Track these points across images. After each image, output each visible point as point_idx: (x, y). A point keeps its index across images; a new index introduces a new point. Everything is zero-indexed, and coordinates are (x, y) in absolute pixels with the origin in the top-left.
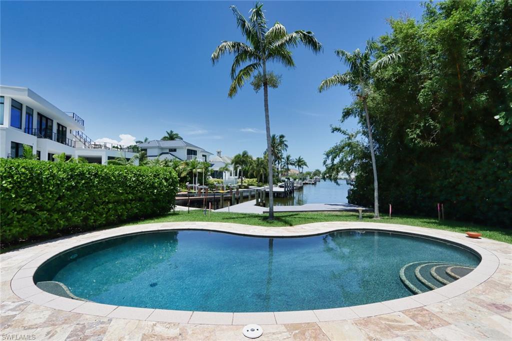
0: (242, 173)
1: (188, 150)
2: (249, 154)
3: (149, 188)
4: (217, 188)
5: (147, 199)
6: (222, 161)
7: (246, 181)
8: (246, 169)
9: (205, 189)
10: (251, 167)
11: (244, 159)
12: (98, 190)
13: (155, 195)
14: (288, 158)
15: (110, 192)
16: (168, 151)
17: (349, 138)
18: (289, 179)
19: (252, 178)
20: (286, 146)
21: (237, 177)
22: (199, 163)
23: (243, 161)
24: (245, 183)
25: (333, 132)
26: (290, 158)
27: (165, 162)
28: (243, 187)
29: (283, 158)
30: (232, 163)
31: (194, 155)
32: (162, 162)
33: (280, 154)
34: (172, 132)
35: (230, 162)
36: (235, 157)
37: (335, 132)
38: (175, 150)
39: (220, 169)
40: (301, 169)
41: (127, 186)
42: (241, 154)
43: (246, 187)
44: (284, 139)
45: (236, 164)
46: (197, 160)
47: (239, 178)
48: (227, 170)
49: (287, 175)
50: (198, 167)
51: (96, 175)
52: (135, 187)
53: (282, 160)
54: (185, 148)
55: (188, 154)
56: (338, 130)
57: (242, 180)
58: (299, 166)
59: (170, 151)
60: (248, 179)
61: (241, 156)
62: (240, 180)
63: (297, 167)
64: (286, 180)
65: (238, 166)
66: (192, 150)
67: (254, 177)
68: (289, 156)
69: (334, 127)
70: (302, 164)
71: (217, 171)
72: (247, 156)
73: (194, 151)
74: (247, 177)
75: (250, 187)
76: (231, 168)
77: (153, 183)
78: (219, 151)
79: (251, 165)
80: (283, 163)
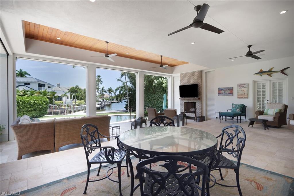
0: (75, 98)
1: (39, 84)
2: (80, 87)
3: (38, 105)
4: (61, 106)
5: (38, 110)
6: (61, 90)
7: (78, 102)
8: (77, 95)
9: (55, 107)
10: (81, 94)
11: (76, 90)
12: (22, 106)
13: (40, 108)
14: (103, 88)
15: (25, 107)
16: (24, 84)
17: (124, 84)
18: (103, 100)
19: (81, 100)
20: (101, 81)
21: (72, 100)
22: (48, 92)
23: (76, 91)
24: (77, 103)
25: (118, 81)
26: (104, 89)
27: (24, 91)
28: (76, 105)
29: (100, 89)
30: (69, 92)
31: (43, 87)
32: (21, 91)
33: (98, 86)
34: (21, 70)
35: (67, 91)
36: (71, 89)
37: (119, 81)
38: (29, 84)
39: (62, 95)
40: (111, 94)
41: (31, 105)
42: (75, 87)
43: (78, 105)
44: (100, 78)
45: (71, 92)
46: (47, 90)
47: (73, 100)
48: (66, 96)
49: (103, 98)
50: (48, 94)
51: (20, 101)
52: (33, 105)
53: (99, 89)
54: (37, 83)
55: (38, 87)
56: (120, 80)
57: (75, 101)
58: (110, 93)
59: (25, 84)
60: (79, 101)
61: (75, 88)
62: (74, 101)
63: (109, 93)
64: (102, 101)
65: (73, 94)
66: (41, 84)
67: (83, 100)
68: (103, 87)
69: (118, 79)
70: (111, 92)
71: (60, 96)
72: (78, 88)
73: (43, 84)
74: (78, 100)
75: (80, 105)
76: (69, 95)
77: (40, 103)
78: (59, 84)
79: (80, 93)
80: (100, 91)
